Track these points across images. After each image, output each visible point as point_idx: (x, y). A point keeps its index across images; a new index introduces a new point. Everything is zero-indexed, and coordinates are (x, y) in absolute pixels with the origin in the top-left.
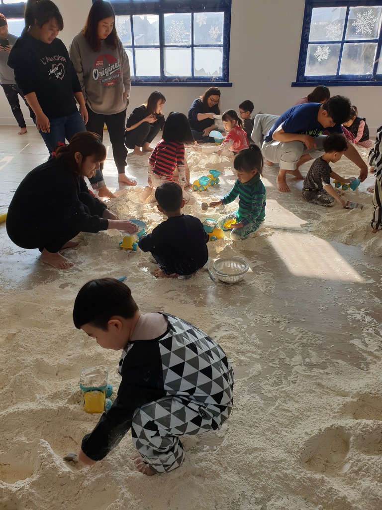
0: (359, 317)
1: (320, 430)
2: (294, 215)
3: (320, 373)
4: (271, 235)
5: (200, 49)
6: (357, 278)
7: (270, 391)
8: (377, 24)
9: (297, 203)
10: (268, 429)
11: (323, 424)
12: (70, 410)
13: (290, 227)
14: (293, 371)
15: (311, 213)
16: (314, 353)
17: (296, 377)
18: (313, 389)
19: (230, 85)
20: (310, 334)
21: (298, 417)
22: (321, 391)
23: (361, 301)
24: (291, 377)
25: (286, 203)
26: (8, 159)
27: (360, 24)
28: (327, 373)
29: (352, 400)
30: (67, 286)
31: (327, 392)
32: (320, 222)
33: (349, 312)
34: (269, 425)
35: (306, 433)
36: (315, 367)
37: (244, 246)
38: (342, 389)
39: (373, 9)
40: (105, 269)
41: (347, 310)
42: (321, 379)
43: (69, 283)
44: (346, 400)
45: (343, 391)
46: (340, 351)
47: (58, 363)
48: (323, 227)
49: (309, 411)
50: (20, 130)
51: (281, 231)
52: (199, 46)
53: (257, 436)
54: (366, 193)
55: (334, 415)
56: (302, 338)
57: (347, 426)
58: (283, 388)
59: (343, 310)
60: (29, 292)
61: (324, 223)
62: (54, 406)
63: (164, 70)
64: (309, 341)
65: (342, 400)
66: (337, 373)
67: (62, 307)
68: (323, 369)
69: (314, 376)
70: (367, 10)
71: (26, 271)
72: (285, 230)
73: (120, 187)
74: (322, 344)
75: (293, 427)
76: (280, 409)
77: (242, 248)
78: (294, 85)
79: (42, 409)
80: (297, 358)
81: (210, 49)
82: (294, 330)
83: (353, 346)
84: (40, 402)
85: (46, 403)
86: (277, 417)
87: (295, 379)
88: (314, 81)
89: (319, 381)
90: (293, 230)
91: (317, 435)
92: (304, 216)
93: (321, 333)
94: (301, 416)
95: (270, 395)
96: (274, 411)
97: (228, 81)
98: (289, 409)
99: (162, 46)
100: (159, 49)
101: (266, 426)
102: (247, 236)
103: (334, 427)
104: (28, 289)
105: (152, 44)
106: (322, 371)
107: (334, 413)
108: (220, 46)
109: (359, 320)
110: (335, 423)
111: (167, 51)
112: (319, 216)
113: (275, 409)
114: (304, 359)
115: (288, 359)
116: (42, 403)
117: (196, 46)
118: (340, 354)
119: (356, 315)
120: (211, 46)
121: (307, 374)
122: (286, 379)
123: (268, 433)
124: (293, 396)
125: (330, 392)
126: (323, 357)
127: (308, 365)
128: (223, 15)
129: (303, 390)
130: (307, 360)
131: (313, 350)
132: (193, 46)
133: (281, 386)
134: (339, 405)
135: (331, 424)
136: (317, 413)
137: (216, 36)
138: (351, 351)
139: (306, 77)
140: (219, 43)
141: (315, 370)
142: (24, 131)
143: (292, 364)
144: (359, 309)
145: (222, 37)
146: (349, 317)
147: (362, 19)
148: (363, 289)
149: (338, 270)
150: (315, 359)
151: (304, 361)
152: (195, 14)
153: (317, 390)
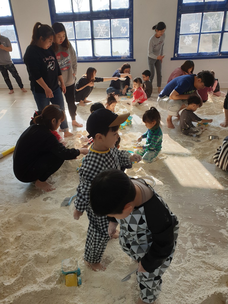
0: (223, 214)
1: (208, 296)
2: (178, 144)
3: (203, 254)
4: (166, 159)
5: (115, 40)
6: (220, 186)
7: (175, 268)
8: (220, 22)
9: (179, 136)
10: (177, 295)
11: (209, 291)
12: (58, 289)
13: (176, 152)
14: (187, 253)
15: (188, 143)
16: (198, 240)
17: (189, 257)
18: (201, 266)
19: (134, 60)
20: (195, 226)
21: (193, 286)
22: (205, 266)
23: (223, 202)
24: (187, 257)
25: (173, 136)
26: (4, 111)
27: (210, 22)
28: (208, 254)
29: (225, 273)
30: (48, 199)
31: (209, 267)
32: (194, 149)
33: (217, 210)
34: (177, 292)
35: (200, 298)
36: (200, 250)
37: (151, 167)
38: (218, 266)
39: (217, 13)
40: (70, 187)
41: (216, 209)
42: (205, 258)
43: (48, 197)
44: (221, 273)
45: (219, 267)
46: (214, 238)
47: (48, 255)
48: (197, 152)
49: (200, 282)
50: (9, 91)
51: (172, 155)
52: (115, 38)
53: (170, 300)
54: (220, 128)
55: (215, 284)
56: (191, 230)
57: (224, 293)
58: (182, 265)
59: (213, 209)
60: (25, 204)
61: (196, 149)
62: (48, 287)
63: (95, 52)
64: (195, 232)
65: (219, 274)
66: (214, 254)
67: (46, 215)
68: (205, 251)
69: (200, 256)
70: (214, 15)
71: (22, 190)
72: (174, 155)
73: (73, 129)
74: (203, 234)
75: (191, 292)
76: (182, 280)
77: (149, 168)
78: (172, 59)
79: (42, 290)
80: (189, 244)
81: (122, 40)
82: (185, 224)
83: (221, 234)
84: (40, 285)
85: (44, 286)
86: (181, 286)
87: (189, 258)
88: (184, 57)
89: (204, 260)
90: (179, 155)
91: (206, 300)
92: (184, 145)
93: (201, 226)
94: (195, 285)
95: (175, 270)
96: (179, 282)
97: (133, 58)
98: (187, 280)
99: (93, 39)
100: (91, 40)
101: (175, 292)
102: (152, 160)
103: (216, 293)
104: (25, 202)
105: (87, 38)
106: (204, 252)
107: (215, 283)
108: (127, 38)
109: (223, 216)
110: (216, 290)
111: (96, 42)
112: (193, 144)
113: (179, 280)
114: (193, 244)
115: (183, 245)
116: (41, 286)
117: (113, 38)
118: (214, 240)
119: (221, 212)
120: (122, 38)
121: (196, 255)
122: (184, 258)
123: (177, 298)
124: (189, 271)
125: (211, 267)
126: (205, 243)
127: (196, 248)
128: (129, 20)
129: (195, 266)
130: (195, 245)
131: (198, 238)
132: (111, 38)
133: (181, 264)
134: (217, 277)
135: (214, 292)
136: (205, 282)
137: (125, 32)
138: (221, 238)
139: (180, 54)
140: (127, 36)
141: (200, 251)
142: (12, 92)
143: (186, 248)
144: (222, 208)
145: (129, 32)
146: (217, 214)
147: (211, 20)
148: (224, 194)
149: (208, 182)
150: (199, 244)
151: (193, 246)
152: (112, 20)
153: (203, 266)
